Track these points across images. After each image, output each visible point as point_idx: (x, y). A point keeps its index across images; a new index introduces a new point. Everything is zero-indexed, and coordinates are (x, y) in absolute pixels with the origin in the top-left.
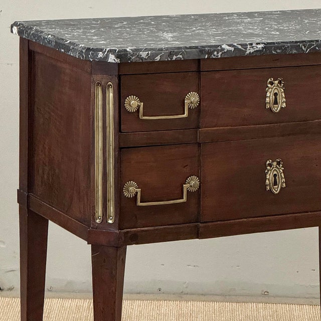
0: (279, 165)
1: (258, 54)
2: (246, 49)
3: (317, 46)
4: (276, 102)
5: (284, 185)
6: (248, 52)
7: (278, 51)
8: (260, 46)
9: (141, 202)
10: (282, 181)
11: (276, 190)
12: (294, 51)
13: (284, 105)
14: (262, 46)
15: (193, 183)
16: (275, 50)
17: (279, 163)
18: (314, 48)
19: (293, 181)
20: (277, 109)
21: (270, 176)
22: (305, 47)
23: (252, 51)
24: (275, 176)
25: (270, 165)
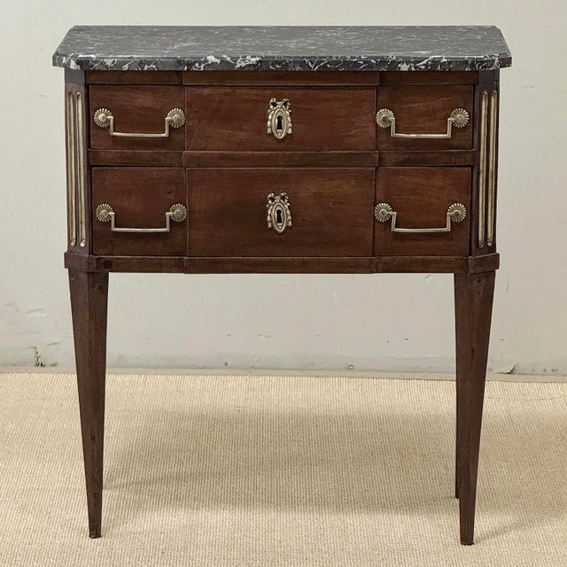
0: (284, 200)
1: (252, 69)
2: (236, 62)
3: (328, 63)
4: (280, 126)
5: (290, 223)
6: (238, 66)
7: (278, 66)
8: (254, 60)
9: (115, 227)
10: (288, 219)
11: (281, 228)
12: (298, 68)
13: (290, 131)
14: (257, 59)
15: (177, 211)
16: (273, 65)
17: (283, 198)
18: (325, 65)
19: (303, 220)
20: (281, 135)
21: (272, 212)
22: (312, 63)
23: (243, 64)
24: (279, 212)
25: (273, 199)
